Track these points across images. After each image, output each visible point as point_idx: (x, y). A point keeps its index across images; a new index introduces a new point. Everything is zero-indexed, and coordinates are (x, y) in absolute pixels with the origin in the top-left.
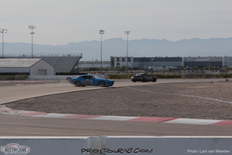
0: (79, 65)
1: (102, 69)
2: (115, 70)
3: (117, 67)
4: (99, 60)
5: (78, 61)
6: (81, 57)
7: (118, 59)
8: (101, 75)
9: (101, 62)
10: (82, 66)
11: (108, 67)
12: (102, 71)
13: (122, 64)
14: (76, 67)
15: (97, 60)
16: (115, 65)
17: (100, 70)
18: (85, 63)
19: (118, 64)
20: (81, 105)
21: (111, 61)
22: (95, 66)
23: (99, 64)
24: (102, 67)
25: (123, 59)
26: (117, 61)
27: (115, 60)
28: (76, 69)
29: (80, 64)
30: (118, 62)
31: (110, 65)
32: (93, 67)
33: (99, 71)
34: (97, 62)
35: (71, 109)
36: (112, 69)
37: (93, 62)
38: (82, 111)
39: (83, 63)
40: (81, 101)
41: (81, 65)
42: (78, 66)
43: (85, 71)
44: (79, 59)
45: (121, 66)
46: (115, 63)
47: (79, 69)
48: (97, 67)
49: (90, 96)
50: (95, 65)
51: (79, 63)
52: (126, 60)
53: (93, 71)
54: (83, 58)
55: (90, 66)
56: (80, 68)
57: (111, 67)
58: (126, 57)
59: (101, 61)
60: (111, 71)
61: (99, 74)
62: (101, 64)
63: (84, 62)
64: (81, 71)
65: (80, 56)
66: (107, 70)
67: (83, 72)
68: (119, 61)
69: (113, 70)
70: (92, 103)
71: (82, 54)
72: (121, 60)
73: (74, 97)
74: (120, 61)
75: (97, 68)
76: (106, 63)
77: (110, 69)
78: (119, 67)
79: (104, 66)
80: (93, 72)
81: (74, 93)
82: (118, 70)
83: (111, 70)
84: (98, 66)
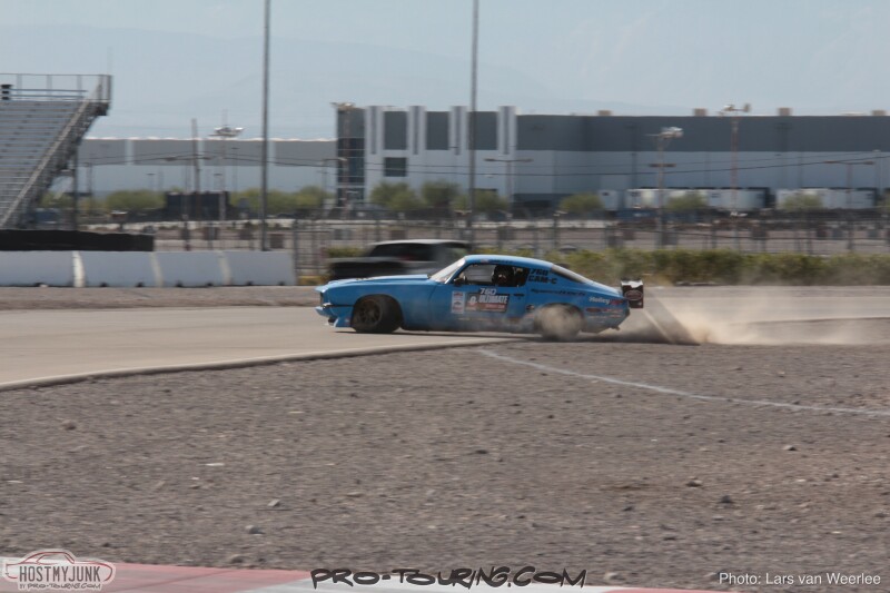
0: (82, 171)
1: (269, 204)
2: (371, 214)
3: (385, 194)
4: (249, 131)
5: (76, 140)
6: (101, 110)
7: (395, 124)
8: (264, 249)
9: (265, 144)
10: (103, 180)
11: (312, 191)
12: (271, 222)
13: (426, 167)
14: (62, 186)
15: (226, 132)
16: (374, 177)
17: (252, 216)
18: (129, 152)
19: (395, 167)
20: (132, 486)
21: (340, 143)
22: (210, 180)
23: (248, 161)
24: (272, 186)
25: (437, 128)
26: (388, 145)
27: (374, 135)
28: (60, 204)
29: (89, 165)
30: (396, 154)
31: (332, 171)
32: (191, 189)
33: (240, 224)
34: (226, 150)
35: (59, 522)
36: (349, 207)
37: (194, 143)
38: (145, 532)
39: (112, 152)
40: (128, 460)
41: (99, 170)
42: (74, 173)
43: (133, 217)
44: (84, 125)
45: (415, 180)
46: (374, 159)
47: (83, 204)
48: (229, 189)
49: (196, 413)
50: (213, 169)
51: (82, 151)
52: (459, 133)
53: (193, 217)
54: (111, 112)
55: (174, 179)
56: (88, 194)
57: (340, 192)
58: (458, 109)
59: (260, 139)
60: (337, 224)
61: (245, 243)
62: (264, 162)
63: (121, 144)
64: (94, 215)
65: (90, 95)
66: (304, 209)
67: (113, 227)
68: (403, 146)
69: (353, 215)
70: (217, 469)
71: (107, 82)
72: (417, 132)
73: (72, 428)
74: (410, 140)
75: (226, 194)
76: (296, 154)
77: (330, 203)
78: (404, 187)
79: (288, 181)
80: (193, 225)
81: (63, 389)
82: (393, 215)
83: (335, 214)
84: (240, 180)
